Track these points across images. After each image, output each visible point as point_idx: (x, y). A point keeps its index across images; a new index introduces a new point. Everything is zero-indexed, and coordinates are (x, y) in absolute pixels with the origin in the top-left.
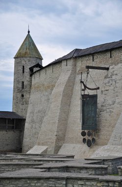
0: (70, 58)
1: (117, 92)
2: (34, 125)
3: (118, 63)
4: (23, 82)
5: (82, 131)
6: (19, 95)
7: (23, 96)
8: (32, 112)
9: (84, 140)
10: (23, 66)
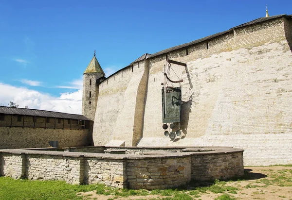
0: (143, 60)
1: (200, 84)
2: (103, 124)
3: (196, 59)
4: (90, 92)
5: (163, 124)
6: (87, 102)
7: (90, 103)
8: (101, 114)
9: (166, 133)
10: (91, 80)
